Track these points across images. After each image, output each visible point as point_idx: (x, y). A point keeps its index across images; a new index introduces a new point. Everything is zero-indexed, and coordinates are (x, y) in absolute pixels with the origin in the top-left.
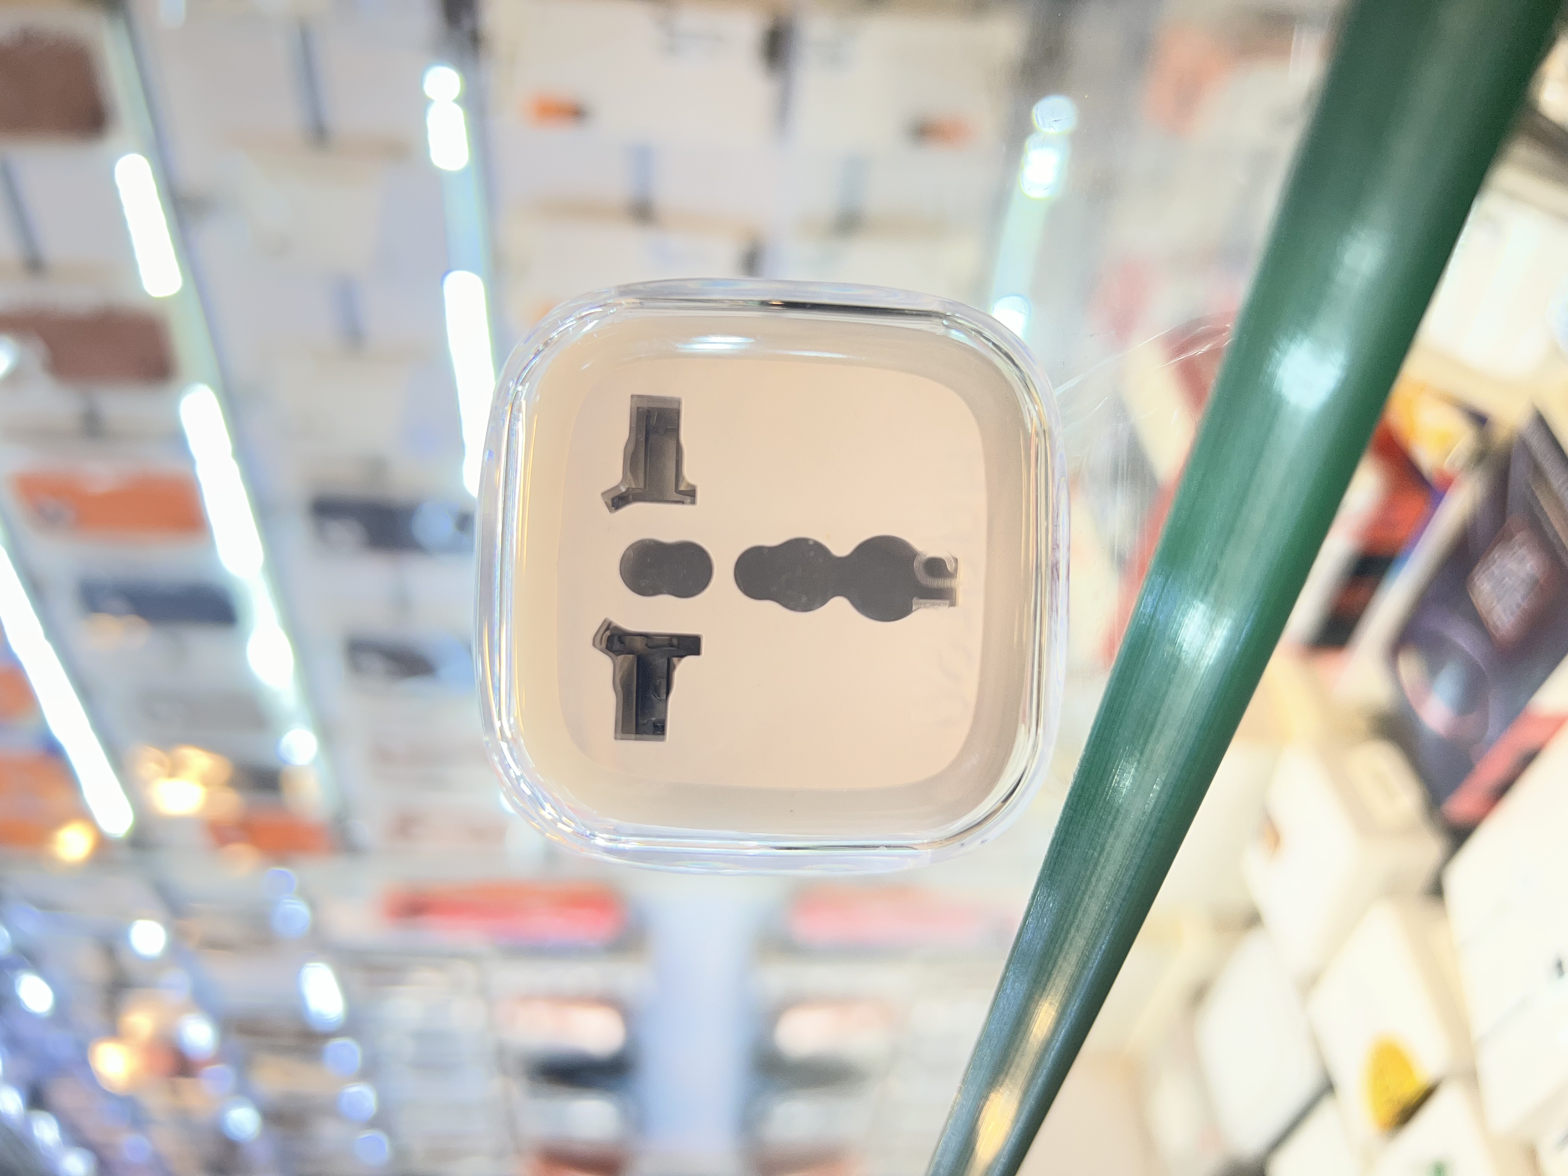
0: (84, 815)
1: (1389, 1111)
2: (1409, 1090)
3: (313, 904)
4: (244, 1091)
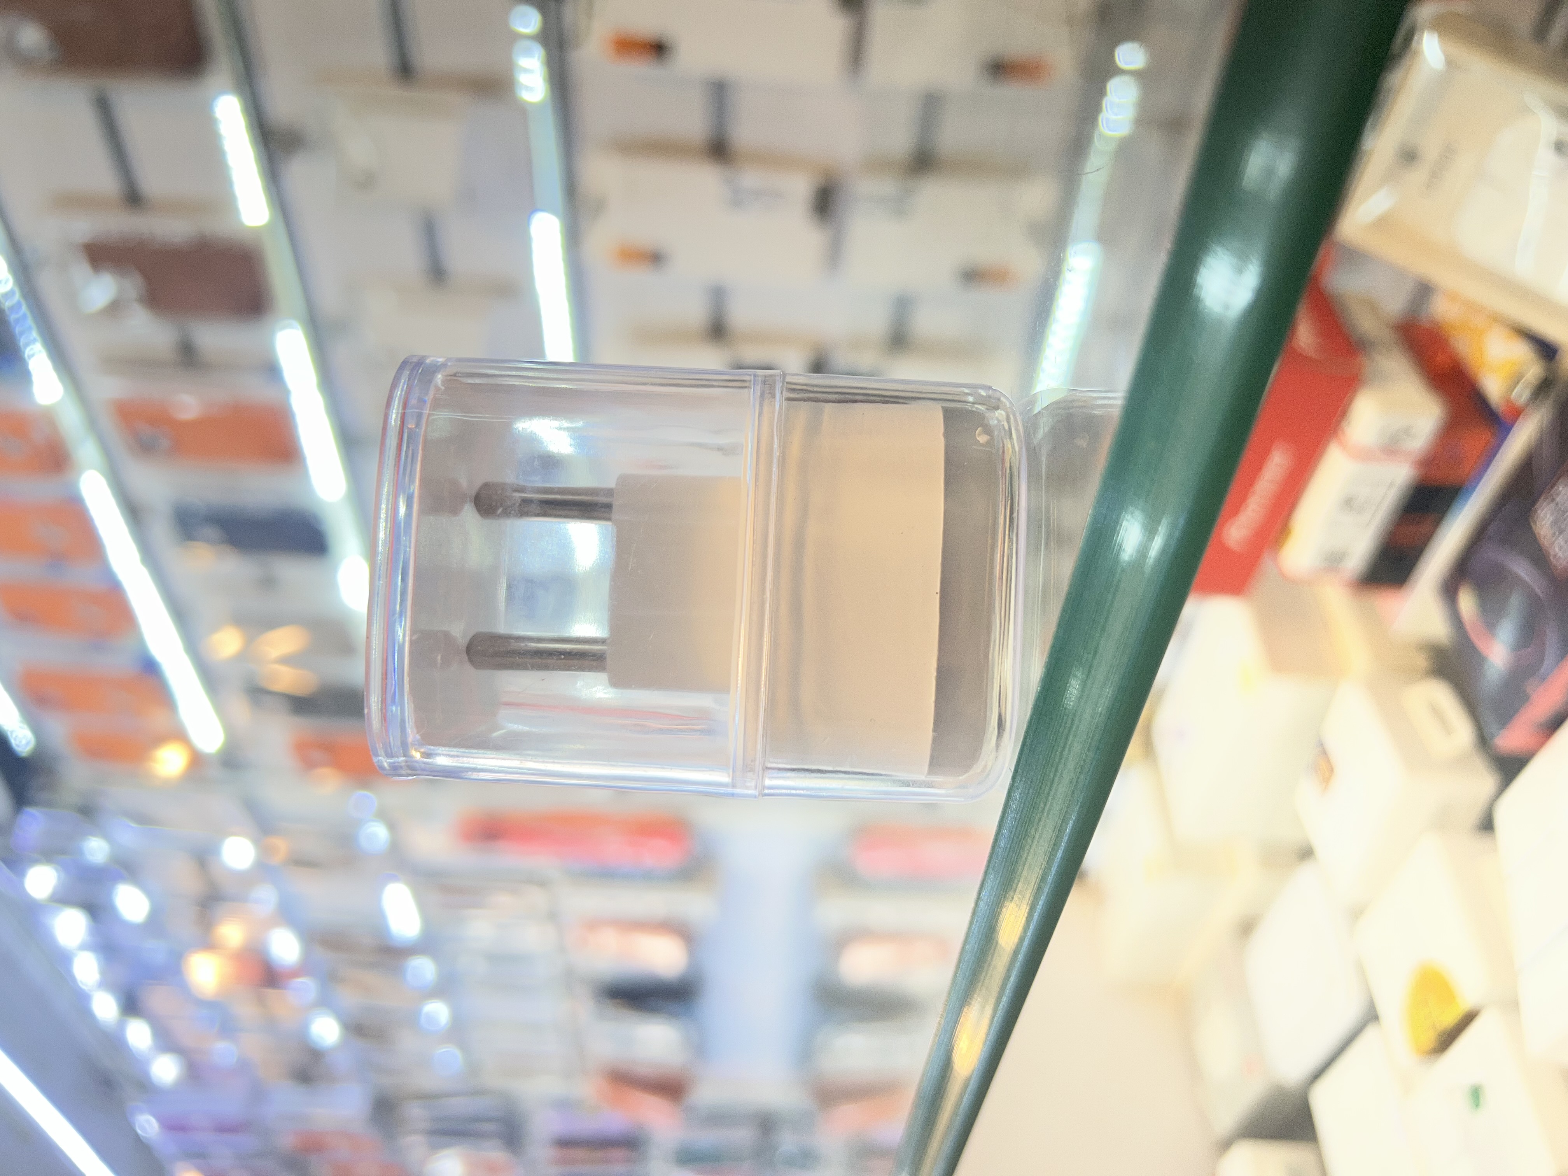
0: (179, 735)
1: (1429, 1038)
2: (1449, 1018)
3: (392, 826)
4: (325, 1003)
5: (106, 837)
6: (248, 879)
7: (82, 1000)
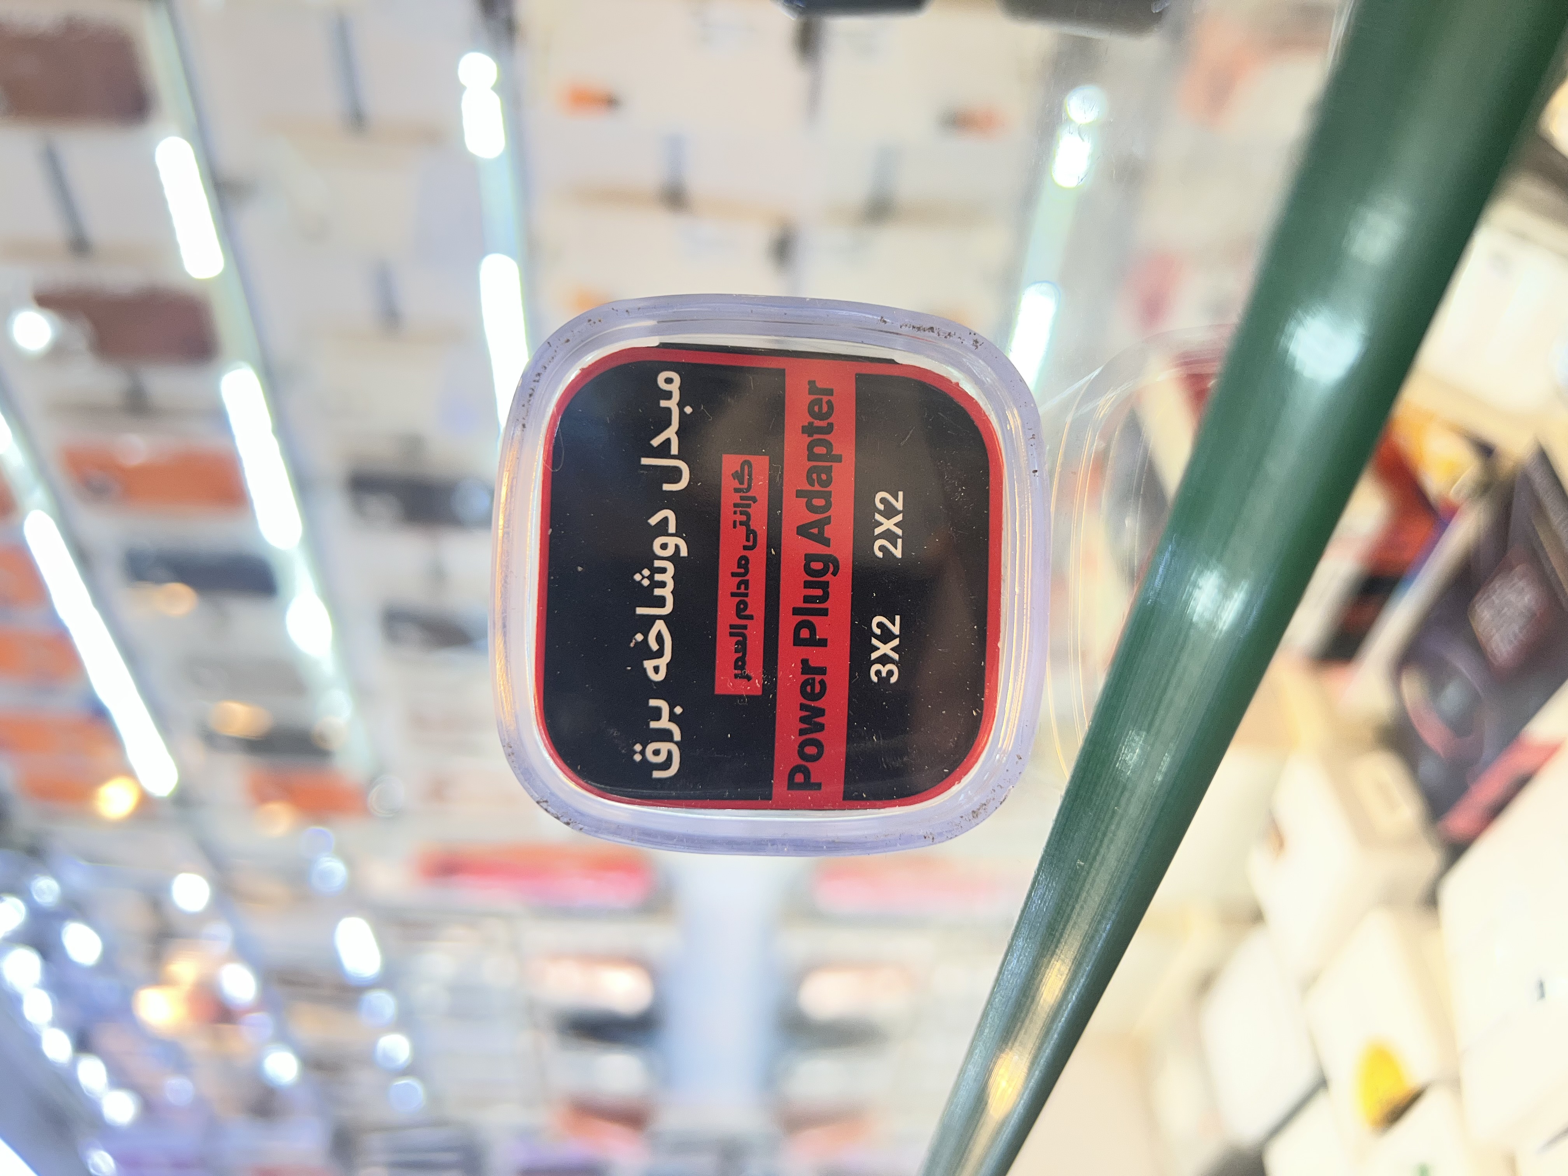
0: (127, 772)
2: (1397, 1092)
3: (349, 862)
4: (283, 1038)
5: (57, 877)
6: (200, 919)
7: (32, 1040)
